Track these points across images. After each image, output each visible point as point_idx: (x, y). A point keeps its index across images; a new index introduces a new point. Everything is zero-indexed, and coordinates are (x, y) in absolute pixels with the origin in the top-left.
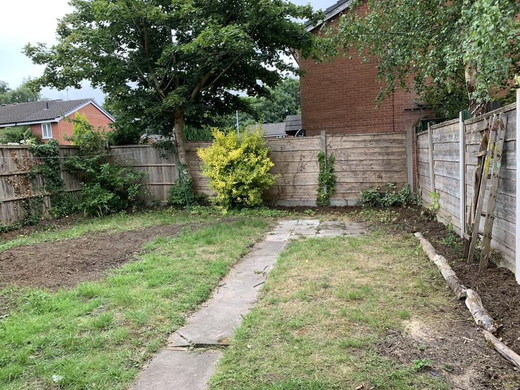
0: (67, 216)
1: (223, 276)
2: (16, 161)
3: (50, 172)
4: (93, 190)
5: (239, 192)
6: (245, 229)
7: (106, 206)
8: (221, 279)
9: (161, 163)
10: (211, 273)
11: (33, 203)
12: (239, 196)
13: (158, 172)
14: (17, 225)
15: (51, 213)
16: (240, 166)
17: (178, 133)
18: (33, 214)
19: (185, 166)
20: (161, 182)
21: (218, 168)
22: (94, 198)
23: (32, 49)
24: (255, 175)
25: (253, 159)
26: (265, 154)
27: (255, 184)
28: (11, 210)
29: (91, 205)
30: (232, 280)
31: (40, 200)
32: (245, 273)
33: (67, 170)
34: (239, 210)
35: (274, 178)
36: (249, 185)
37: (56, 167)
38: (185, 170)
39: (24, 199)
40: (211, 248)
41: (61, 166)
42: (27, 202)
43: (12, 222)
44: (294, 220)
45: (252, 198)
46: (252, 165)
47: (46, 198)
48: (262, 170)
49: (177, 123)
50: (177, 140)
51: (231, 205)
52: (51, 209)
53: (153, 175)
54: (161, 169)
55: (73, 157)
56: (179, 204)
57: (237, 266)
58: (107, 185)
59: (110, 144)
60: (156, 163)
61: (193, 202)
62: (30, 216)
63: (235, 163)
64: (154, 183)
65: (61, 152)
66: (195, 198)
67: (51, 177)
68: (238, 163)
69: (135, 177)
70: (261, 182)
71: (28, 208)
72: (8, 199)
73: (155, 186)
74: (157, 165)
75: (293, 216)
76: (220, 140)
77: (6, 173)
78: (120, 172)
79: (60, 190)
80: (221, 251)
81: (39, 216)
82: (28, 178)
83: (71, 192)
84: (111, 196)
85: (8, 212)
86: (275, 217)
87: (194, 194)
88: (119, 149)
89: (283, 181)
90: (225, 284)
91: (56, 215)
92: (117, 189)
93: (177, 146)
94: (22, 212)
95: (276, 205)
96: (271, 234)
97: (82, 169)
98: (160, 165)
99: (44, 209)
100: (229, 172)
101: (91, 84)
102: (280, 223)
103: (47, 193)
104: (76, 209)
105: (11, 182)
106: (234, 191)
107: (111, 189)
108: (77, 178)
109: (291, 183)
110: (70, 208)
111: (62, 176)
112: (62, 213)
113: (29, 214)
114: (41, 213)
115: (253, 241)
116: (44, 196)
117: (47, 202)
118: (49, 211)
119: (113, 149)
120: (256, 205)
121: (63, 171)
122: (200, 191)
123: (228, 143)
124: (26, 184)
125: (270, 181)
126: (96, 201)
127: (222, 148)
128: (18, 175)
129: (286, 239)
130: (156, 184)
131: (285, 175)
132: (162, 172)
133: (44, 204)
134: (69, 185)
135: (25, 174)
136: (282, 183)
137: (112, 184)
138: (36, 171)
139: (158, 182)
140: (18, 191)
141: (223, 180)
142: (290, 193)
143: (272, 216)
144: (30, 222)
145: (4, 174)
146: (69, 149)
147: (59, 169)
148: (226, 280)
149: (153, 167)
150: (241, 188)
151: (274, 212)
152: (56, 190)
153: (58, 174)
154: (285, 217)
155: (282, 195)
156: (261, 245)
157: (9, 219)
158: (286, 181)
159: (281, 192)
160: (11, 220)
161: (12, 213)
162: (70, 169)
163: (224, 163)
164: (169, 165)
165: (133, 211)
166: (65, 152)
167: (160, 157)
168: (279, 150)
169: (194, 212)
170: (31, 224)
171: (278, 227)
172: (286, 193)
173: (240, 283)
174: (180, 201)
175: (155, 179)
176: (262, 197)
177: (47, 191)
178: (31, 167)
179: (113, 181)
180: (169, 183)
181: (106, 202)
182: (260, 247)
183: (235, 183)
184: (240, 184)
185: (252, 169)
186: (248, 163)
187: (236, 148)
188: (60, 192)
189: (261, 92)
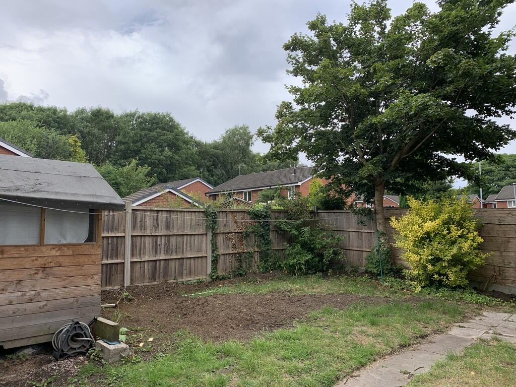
0: (271, 272)
1: (363, 365)
2: (236, 222)
3: (261, 232)
4: (294, 250)
5: (437, 269)
6: (429, 314)
7: (303, 267)
8: (358, 369)
9: (362, 229)
10: (351, 358)
11: (245, 257)
12: (437, 273)
13: (359, 237)
14: (230, 275)
15: (258, 267)
16: (437, 239)
17: (378, 200)
18: (244, 267)
19: (383, 234)
20: (361, 248)
21: (411, 238)
22: (294, 258)
23: (262, 132)
24: (455, 250)
25: (455, 232)
26: (472, 227)
27: (456, 261)
28: (228, 262)
29: (291, 264)
30: (370, 373)
31: (251, 255)
32: (390, 368)
33: (276, 231)
34: (437, 289)
35: (484, 256)
36: (449, 262)
37: (267, 228)
38: (383, 238)
39: (238, 253)
40: (372, 330)
41: (271, 227)
42: (240, 256)
43: (227, 271)
44: (506, 313)
45: (452, 277)
46: (453, 239)
47: (256, 253)
48: (466, 246)
49: (377, 190)
50: (377, 207)
51: (428, 282)
52: (259, 263)
53: (353, 241)
54: (362, 235)
55: (282, 220)
56: (374, 273)
57: (388, 358)
58: (307, 247)
59: (318, 209)
60: (357, 229)
61: (388, 273)
62: (241, 268)
63: (432, 235)
64: (354, 249)
65: (273, 215)
66: (391, 269)
67: (262, 236)
68: (436, 235)
69: (333, 242)
70: (465, 260)
71: (241, 261)
72: (225, 253)
73: (355, 251)
74: (358, 230)
75: (507, 308)
76: (415, 209)
77: (227, 231)
78: (320, 236)
79: (268, 248)
80: (380, 336)
81: (248, 269)
82: (244, 236)
83: (278, 250)
84: (309, 257)
85: (225, 264)
86: (481, 304)
87: (392, 264)
88: (325, 214)
89: (501, 261)
90: (359, 376)
91: (261, 270)
92: (316, 251)
93: (375, 213)
94: (236, 264)
95: (491, 289)
96: (460, 327)
97: (287, 231)
98: (360, 231)
99: (253, 263)
100: (424, 244)
101: (306, 156)
102: (485, 314)
103: (256, 249)
104: (280, 266)
105: (230, 239)
106: (430, 267)
107: (311, 250)
108: (284, 238)
109: (512, 264)
110: (275, 264)
111: (272, 236)
112: (267, 268)
113: (241, 266)
114: (250, 266)
115: (428, 331)
116: (255, 252)
117: (257, 257)
118: (257, 265)
119: (320, 214)
120: (459, 287)
121: (272, 231)
122: (399, 262)
123: (424, 212)
124: (241, 241)
125: (478, 259)
126: (295, 261)
127: (417, 218)
128: (235, 233)
129: (474, 337)
130: (356, 249)
131: (504, 254)
132: (362, 238)
133: (254, 259)
134: (276, 244)
135: (241, 233)
136: (499, 263)
137: (312, 246)
138: (250, 230)
139: (358, 247)
140: (234, 246)
141: (417, 254)
142: (511, 277)
143: (477, 303)
144: (240, 274)
145: (225, 232)
146: (280, 212)
147: (269, 229)
148: (363, 372)
149: (354, 233)
150: (438, 265)
151: (481, 298)
152: (264, 248)
153: (268, 234)
154: (495, 308)
155: (499, 278)
156: (438, 337)
157: (224, 269)
158: (506, 261)
159: (498, 274)
160: (226, 270)
161: (228, 264)
162: (278, 230)
163: (419, 234)
164: (369, 231)
165: (329, 275)
166: (277, 215)
167: (358, 223)
168: (497, 222)
169: (386, 284)
170: (241, 275)
171: (477, 318)
172: (505, 276)
173: (375, 379)
174: (375, 271)
175: (355, 244)
176: (468, 277)
177: (257, 247)
178: (246, 227)
179: (313, 243)
180: (368, 250)
181: (303, 262)
182: (434, 340)
183: (430, 258)
184: (436, 260)
185: (453, 243)
186: (448, 236)
187: (434, 218)
188: (268, 249)
189: (482, 155)
